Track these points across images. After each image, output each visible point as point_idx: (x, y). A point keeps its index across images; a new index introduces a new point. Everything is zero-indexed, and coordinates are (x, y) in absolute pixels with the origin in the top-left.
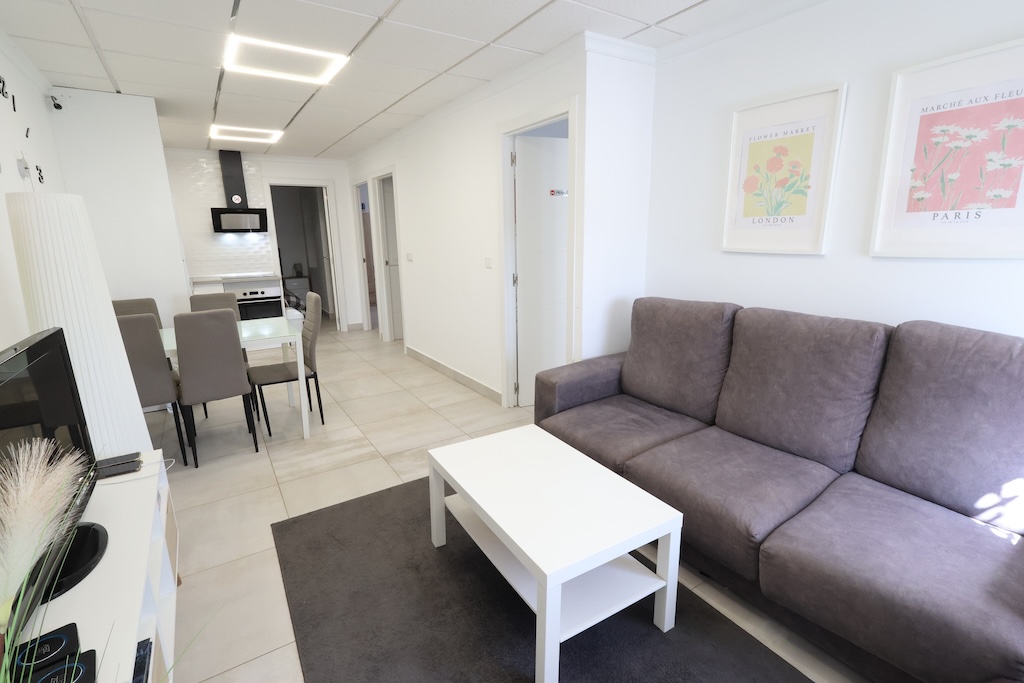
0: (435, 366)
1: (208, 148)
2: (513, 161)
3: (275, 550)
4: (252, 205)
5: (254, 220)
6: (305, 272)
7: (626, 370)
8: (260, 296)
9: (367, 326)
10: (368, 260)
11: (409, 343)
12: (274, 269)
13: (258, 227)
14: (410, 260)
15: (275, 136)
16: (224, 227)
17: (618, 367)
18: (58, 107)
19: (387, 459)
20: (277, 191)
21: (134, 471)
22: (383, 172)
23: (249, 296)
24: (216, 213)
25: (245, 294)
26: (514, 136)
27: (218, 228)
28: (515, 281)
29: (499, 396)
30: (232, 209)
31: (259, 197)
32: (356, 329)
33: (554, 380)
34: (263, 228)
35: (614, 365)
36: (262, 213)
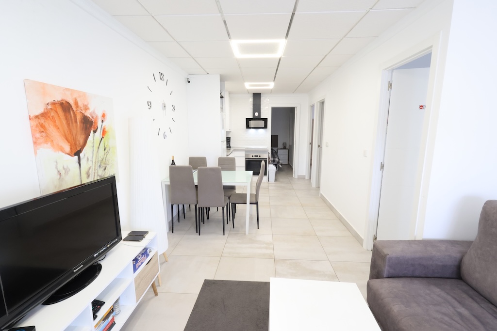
0: (331, 208)
1: (249, 93)
2: (390, 86)
3: (198, 295)
4: (262, 116)
5: (262, 123)
6: (287, 147)
7: (466, 260)
8: (258, 157)
9: (307, 177)
10: (311, 144)
11: (322, 192)
12: (268, 146)
13: (263, 127)
14: (327, 146)
15: (271, 85)
16: (250, 127)
17: (458, 256)
18: (189, 82)
19: (276, 261)
20: (274, 110)
21: (138, 241)
22: (320, 99)
23: (254, 157)
24: (248, 120)
25: (253, 156)
26: (393, 70)
27: (248, 127)
28: (382, 167)
29: (362, 240)
30: (254, 119)
31: (266, 113)
32: (301, 178)
33: (386, 251)
34: (265, 127)
35: (455, 253)
36: (266, 120)
